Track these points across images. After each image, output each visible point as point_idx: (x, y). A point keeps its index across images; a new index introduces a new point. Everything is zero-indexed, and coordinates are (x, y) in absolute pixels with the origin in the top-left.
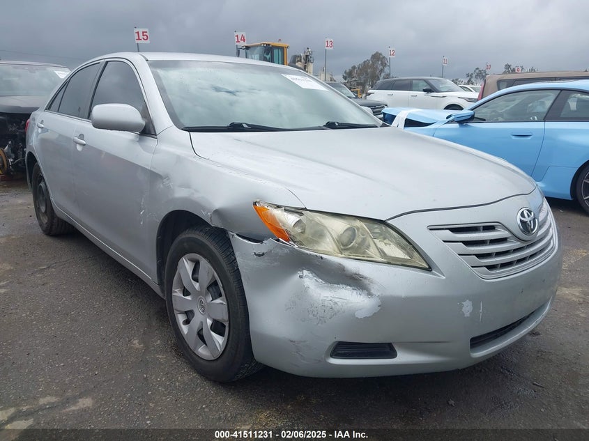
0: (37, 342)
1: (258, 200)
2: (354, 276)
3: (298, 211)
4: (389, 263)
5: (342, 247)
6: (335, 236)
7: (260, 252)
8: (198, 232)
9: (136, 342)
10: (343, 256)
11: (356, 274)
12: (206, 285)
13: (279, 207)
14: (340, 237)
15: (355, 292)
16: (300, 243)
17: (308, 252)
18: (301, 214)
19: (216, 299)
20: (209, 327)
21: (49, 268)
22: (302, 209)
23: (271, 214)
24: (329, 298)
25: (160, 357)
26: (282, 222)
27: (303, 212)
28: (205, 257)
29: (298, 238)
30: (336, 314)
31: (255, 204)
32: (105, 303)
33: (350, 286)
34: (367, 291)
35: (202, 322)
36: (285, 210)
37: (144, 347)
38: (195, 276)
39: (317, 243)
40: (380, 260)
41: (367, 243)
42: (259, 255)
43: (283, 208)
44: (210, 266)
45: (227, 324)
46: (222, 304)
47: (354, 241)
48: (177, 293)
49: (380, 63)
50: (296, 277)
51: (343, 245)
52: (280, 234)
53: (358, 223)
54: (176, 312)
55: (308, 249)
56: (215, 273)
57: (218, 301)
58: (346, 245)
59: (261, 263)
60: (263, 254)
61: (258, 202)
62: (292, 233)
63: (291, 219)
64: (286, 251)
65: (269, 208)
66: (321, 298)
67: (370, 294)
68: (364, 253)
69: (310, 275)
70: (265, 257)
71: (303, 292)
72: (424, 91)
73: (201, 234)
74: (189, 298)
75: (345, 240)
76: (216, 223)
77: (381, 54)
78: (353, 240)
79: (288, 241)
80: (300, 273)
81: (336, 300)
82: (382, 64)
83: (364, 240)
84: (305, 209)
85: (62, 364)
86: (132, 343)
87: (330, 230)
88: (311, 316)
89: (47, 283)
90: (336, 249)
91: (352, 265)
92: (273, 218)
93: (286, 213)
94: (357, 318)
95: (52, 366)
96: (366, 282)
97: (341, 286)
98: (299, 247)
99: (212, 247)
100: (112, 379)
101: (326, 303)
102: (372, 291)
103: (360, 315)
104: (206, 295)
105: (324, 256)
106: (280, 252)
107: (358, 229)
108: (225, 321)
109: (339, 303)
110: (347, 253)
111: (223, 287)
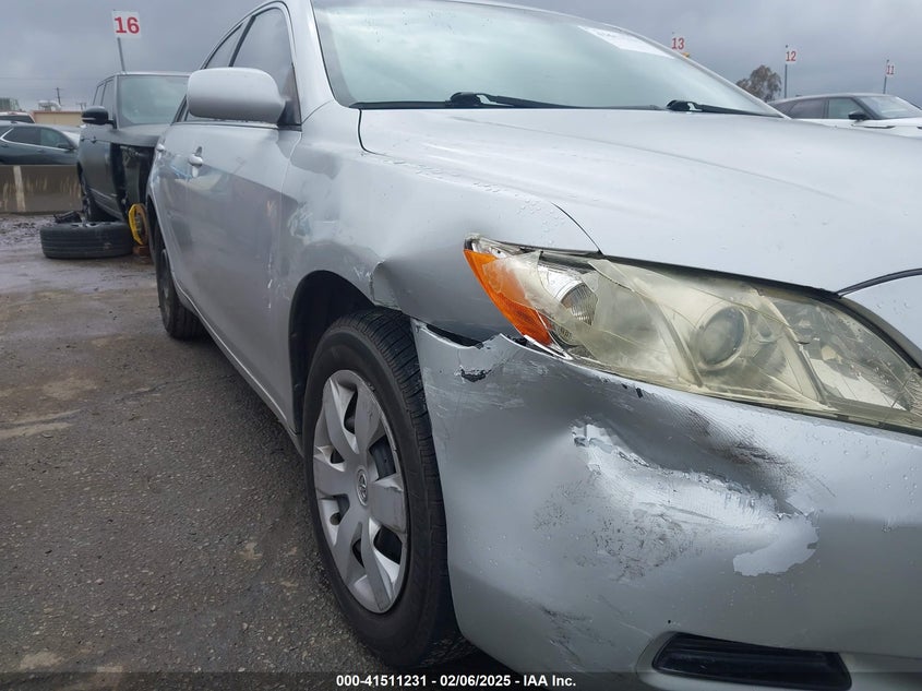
0: (76, 528)
1: (475, 236)
2: (737, 451)
3: (576, 261)
4: (842, 419)
5: (702, 365)
6: (683, 334)
7: (475, 369)
8: (355, 322)
9: (251, 546)
10: (704, 390)
11: (741, 446)
12: (367, 442)
13: (526, 250)
14: (698, 335)
15: (735, 497)
16: (580, 351)
17: (602, 375)
18: (586, 268)
19: (387, 475)
20: (372, 538)
21: (152, 391)
22: (590, 255)
23: (503, 269)
24: (658, 510)
25: (288, 584)
26: (531, 290)
27: (591, 262)
28: (367, 379)
29: (575, 338)
30: (674, 555)
31: (469, 245)
32: (222, 463)
33: (722, 478)
34: (774, 497)
35: (360, 525)
36: (543, 259)
37: (262, 559)
38: (350, 420)
39: (629, 349)
40: (818, 407)
41: (775, 356)
42: (472, 378)
43: (537, 253)
44: (375, 401)
45: (403, 538)
46: (395, 489)
47: (741, 350)
48: (322, 455)
49: (766, 84)
50: (565, 443)
51: (708, 362)
52: (527, 322)
53: (754, 299)
54: (319, 495)
55: (602, 368)
56: (384, 417)
57: (388, 482)
58: (717, 361)
59: (475, 398)
60: (482, 376)
61: (477, 241)
62: (557, 321)
63: (556, 284)
64: (540, 369)
65: (503, 255)
66: (634, 506)
67: (782, 508)
68: (765, 384)
69: (606, 439)
70: (488, 384)
71: (583, 484)
72: (851, 117)
73: (362, 325)
74: (339, 467)
75: (713, 343)
76: (381, 297)
77: (768, 69)
78: (738, 344)
79: (546, 342)
80: (577, 432)
81: (679, 517)
82: (770, 86)
83: (767, 348)
84: (599, 255)
85: (99, 581)
86: (243, 548)
87: (668, 314)
88: (602, 552)
89: (138, 418)
90: (686, 372)
91: (730, 419)
92: (510, 279)
93: (543, 269)
94: (739, 574)
95: (79, 582)
96: (776, 471)
97: (694, 476)
98: (575, 361)
99: (378, 356)
100: (177, 627)
101: (647, 523)
102: (792, 500)
103: (747, 565)
104: (369, 464)
105: (646, 388)
106: (526, 373)
107: (752, 313)
108: (399, 531)
109: (684, 526)
110: (715, 383)
111: (398, 450)
